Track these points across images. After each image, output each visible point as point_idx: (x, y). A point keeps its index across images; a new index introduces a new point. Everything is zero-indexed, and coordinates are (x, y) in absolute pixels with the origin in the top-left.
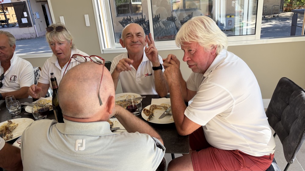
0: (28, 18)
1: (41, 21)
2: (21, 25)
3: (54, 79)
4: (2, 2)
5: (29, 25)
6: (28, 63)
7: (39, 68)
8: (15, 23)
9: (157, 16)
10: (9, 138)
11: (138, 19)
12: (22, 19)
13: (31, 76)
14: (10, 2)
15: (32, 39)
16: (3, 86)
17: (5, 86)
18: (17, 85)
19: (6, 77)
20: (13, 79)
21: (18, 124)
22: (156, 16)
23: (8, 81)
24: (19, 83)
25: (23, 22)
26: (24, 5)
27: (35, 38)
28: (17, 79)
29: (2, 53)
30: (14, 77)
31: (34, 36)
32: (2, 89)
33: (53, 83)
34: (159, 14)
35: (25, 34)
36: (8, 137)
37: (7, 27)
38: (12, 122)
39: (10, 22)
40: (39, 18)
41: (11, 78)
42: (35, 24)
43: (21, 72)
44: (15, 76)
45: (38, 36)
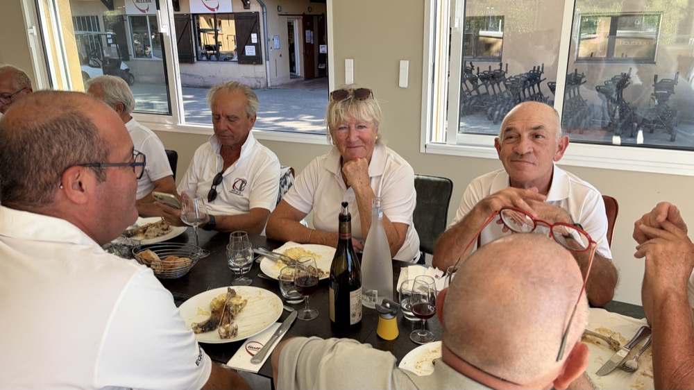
0: (258, 46)
1: (281, 56)
2: (244, 59)
3: (346, 217)
4: (216, 10)
5: (257, 60)
6: (273, 157)
7: (291, 169)
8: (231, 54)
9: (536, 69)
10: (230, 334)
11: (490, 71)
12: (246, 47)
13: (273, 186)
14: (231, 11)
15: (257, 89)
16: (218, 197)
17: (221, 198)
18: (245, 202)
19: (226, 181)
20: (238, 186)
21: (246, 301)
22: (535, 67)
23: (227, 188)
24: (248, 198)
25: (247, 54)
26: (255, 20)
27: (264, 88)
28: (247, 187)
29: (229, 128)
30: (240, 182)
31: (263, 84)
32: (214, 204)
33: (344, 226)
34: (543, 64)
35: (246, 77)
36: (227, 332)
37: (215, 59)
38: (235, 294)
39: (221, 49)
40: (278, 47)
41: (235, 183)
42: (268, 60)
43: (258, 174)
44: (244, 182)
45: (269, 85)
